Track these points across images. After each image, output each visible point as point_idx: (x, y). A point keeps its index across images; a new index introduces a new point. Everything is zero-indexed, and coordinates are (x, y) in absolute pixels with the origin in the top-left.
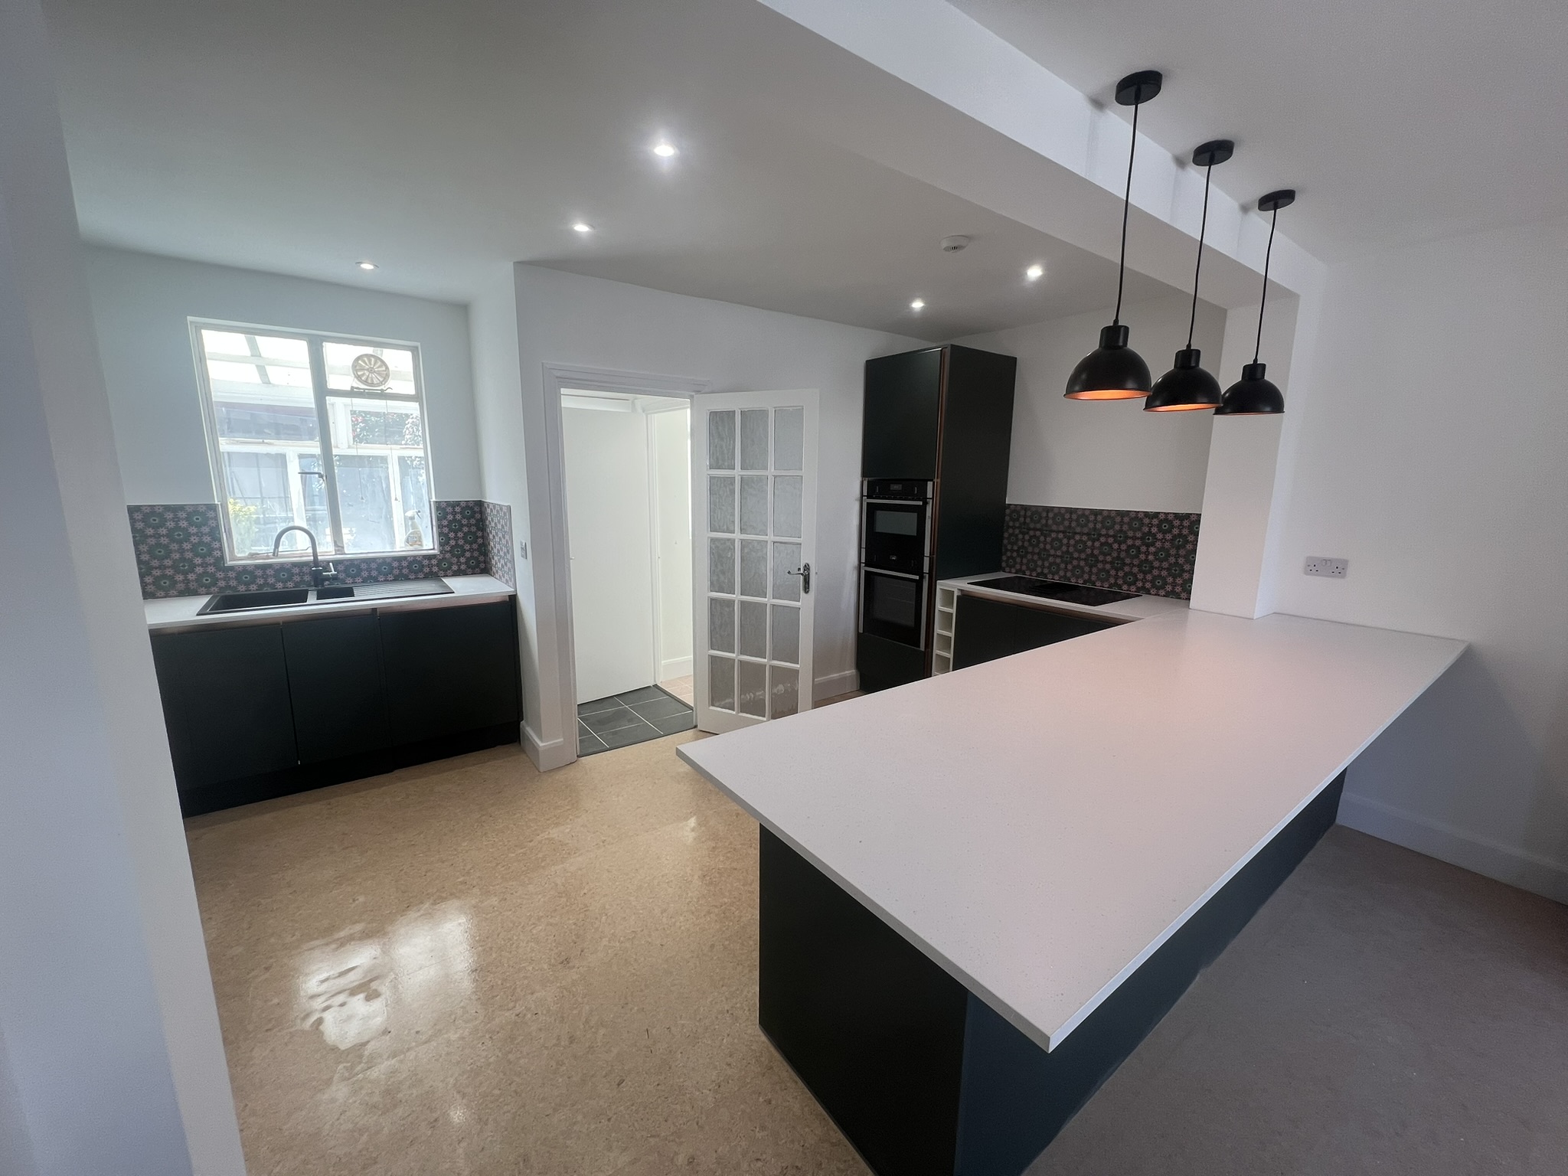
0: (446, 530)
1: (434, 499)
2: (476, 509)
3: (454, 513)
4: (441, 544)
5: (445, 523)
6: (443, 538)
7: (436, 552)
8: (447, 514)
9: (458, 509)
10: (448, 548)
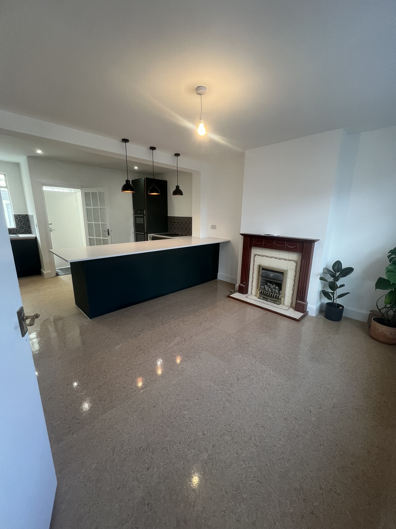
0: (17, 222)
1: (14, 214)
2: (26, 217)
3: (20, 218)
4: (16, 226)
5: (17, 220)
6: (17, 224)
7: (15, 227)
8: (18, 218)
9: (21, 217)
10: (18, 227)
